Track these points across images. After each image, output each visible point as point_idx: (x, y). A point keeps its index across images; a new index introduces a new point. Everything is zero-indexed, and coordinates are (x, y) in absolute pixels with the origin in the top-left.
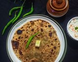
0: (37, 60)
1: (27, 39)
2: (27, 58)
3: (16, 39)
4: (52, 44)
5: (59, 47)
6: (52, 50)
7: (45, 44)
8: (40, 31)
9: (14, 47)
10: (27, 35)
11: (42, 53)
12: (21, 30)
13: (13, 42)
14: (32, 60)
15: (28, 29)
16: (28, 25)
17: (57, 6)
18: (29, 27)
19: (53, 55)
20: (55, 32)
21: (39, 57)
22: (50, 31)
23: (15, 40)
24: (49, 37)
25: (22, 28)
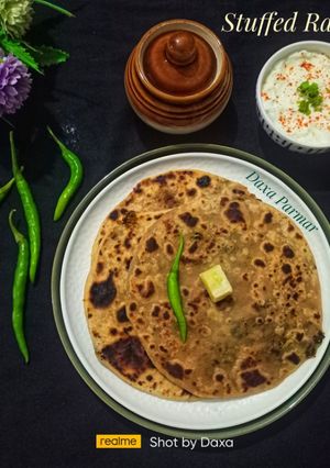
0: (257, 347)
1: (158, 300)
2: (218, 371)
3: (113, 332)
4: (269, 248)
5: (299, 237)
6: (287, 269)
7: (244, 265)
8: (185, 230)
9: (130, 371)
10: (144, 281)
11: (256, 307)
12: (103, 278)
13: (107, 354)
14: (238, 362)
15: (127, 254)
16: (114, 236)
17: (189, 83)
18: (128, 245)
19: (301, 286)
20: (240, 192)
21: (256, 333)
22: (224, 200)
23: (111, 340)
24: (238, 227)
25: (100, 267)
